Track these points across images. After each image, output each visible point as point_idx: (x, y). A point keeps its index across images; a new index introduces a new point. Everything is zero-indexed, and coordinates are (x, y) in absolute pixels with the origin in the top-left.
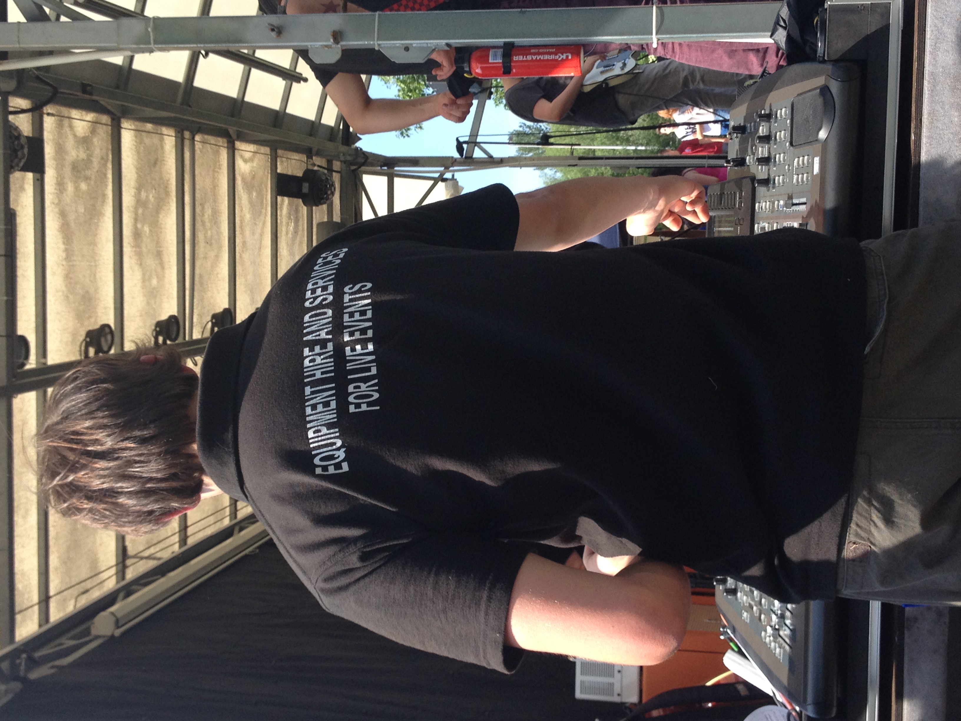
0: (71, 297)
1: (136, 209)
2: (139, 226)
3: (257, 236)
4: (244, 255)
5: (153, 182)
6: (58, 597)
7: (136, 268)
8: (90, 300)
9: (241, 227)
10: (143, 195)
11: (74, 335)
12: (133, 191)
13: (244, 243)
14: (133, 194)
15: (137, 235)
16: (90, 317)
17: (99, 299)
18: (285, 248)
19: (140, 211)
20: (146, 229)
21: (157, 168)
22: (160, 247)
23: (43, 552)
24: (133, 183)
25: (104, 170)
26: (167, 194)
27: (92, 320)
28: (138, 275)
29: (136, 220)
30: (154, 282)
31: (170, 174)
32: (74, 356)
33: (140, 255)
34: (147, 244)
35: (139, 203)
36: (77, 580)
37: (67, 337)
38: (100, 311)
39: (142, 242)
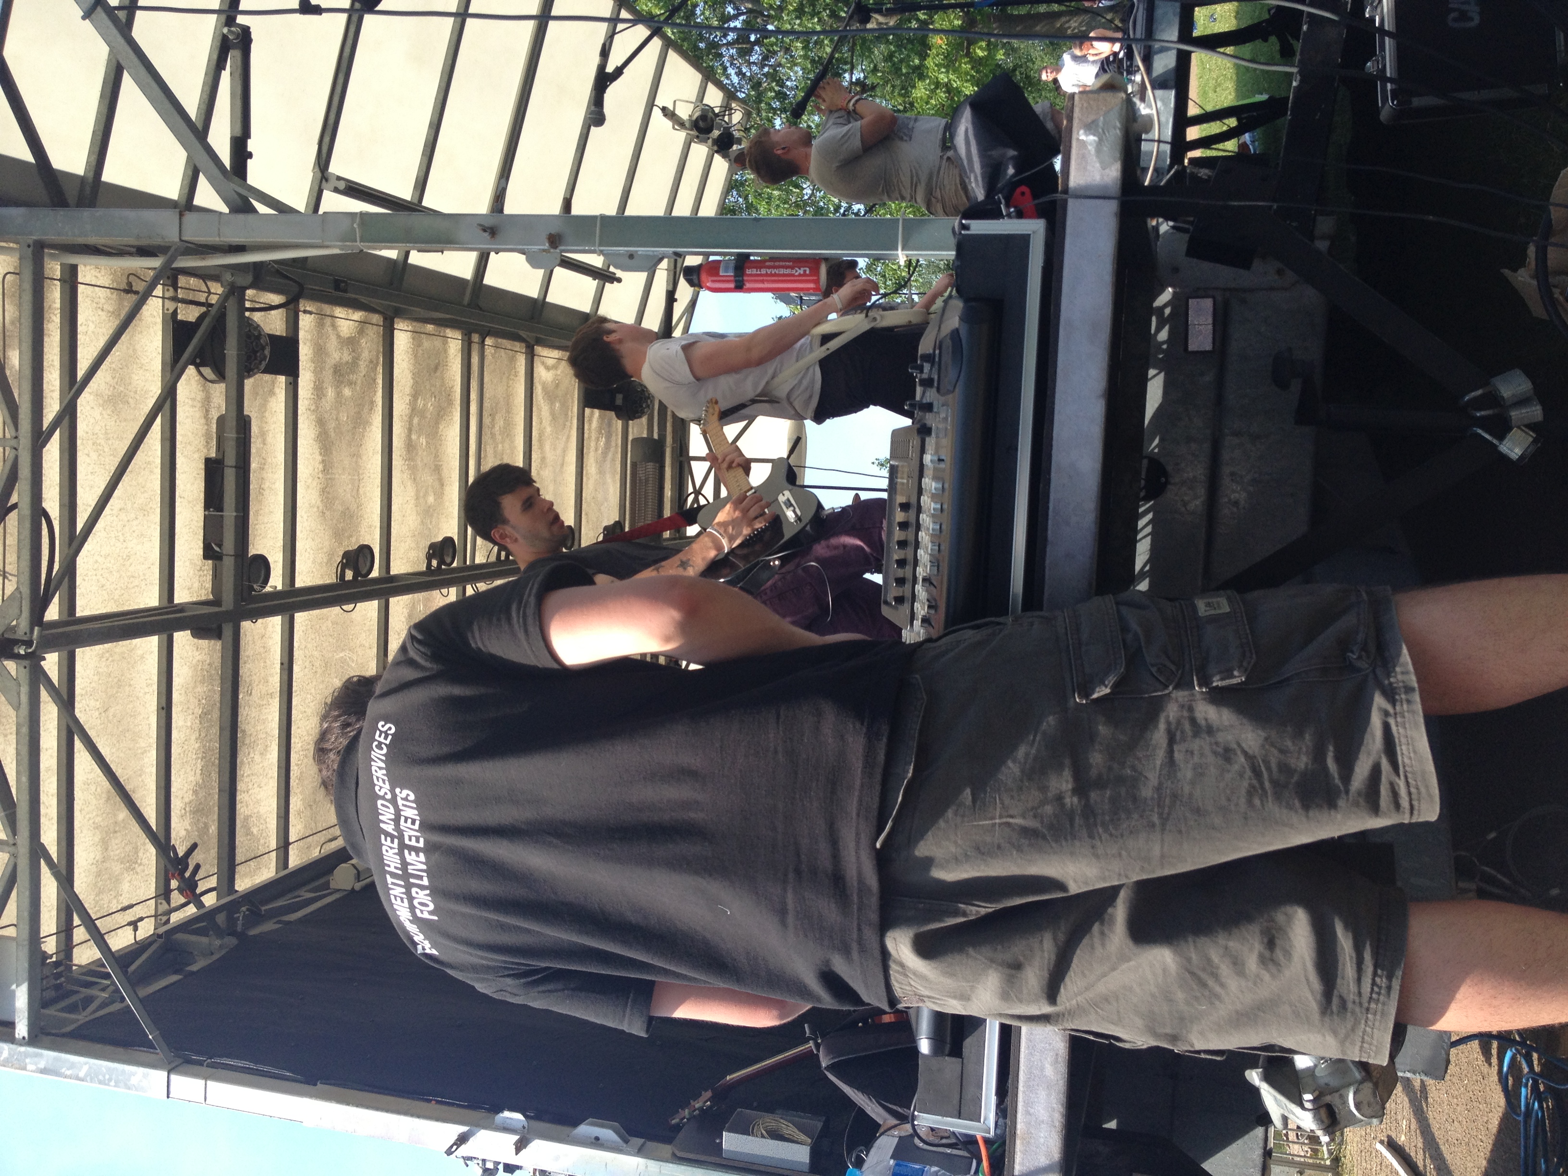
0: (328, 513)
1: (411, 418)
2: (414, 437)
3: (559, 451)
4: (542, 473)
5: (433, 389)
6: (301, 843)
7: (409, 483)
8: (351, 517)
9: (540, 441)
10: (420, 403)
11: (331, 555)
12: (407, 399)
13: (543, 459)
14: (408, 401)
15: (410, 446)
16: (351, 536)
17: (361, 517)
18: (594, 465)
19: (416, 420)
20: (423, 440)
21: (438, 374)
22: (439, 461)
23: (283, 792)
24: (408, 390)
25: (373, 375)
26: (450, 402)
27: (353, 540)
28: (411, 491)
29: (410, 430)
30: (431, 499)
31: (454, 380)
32: (329, 578)
33: (413, 470)
34: (423, 457)
35: (414, 410)
36: (325, 826)
37: (322, 557)
38: (363, 530)
39: (417, 454)
